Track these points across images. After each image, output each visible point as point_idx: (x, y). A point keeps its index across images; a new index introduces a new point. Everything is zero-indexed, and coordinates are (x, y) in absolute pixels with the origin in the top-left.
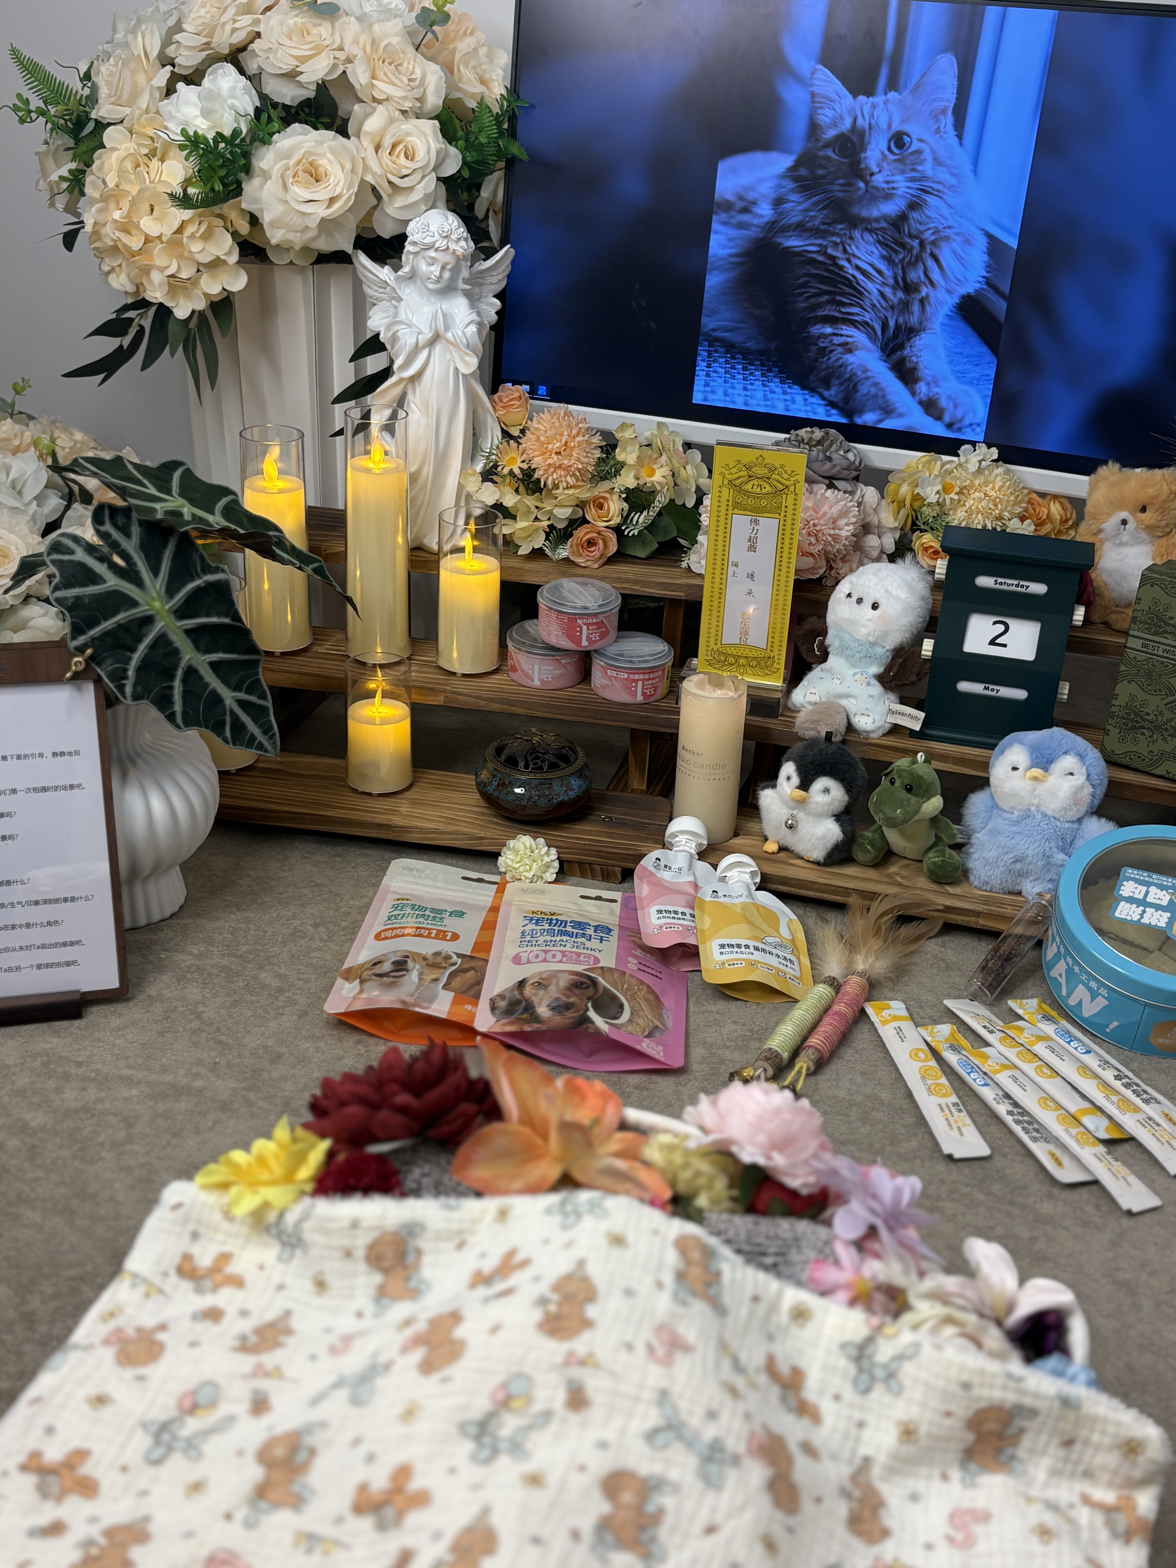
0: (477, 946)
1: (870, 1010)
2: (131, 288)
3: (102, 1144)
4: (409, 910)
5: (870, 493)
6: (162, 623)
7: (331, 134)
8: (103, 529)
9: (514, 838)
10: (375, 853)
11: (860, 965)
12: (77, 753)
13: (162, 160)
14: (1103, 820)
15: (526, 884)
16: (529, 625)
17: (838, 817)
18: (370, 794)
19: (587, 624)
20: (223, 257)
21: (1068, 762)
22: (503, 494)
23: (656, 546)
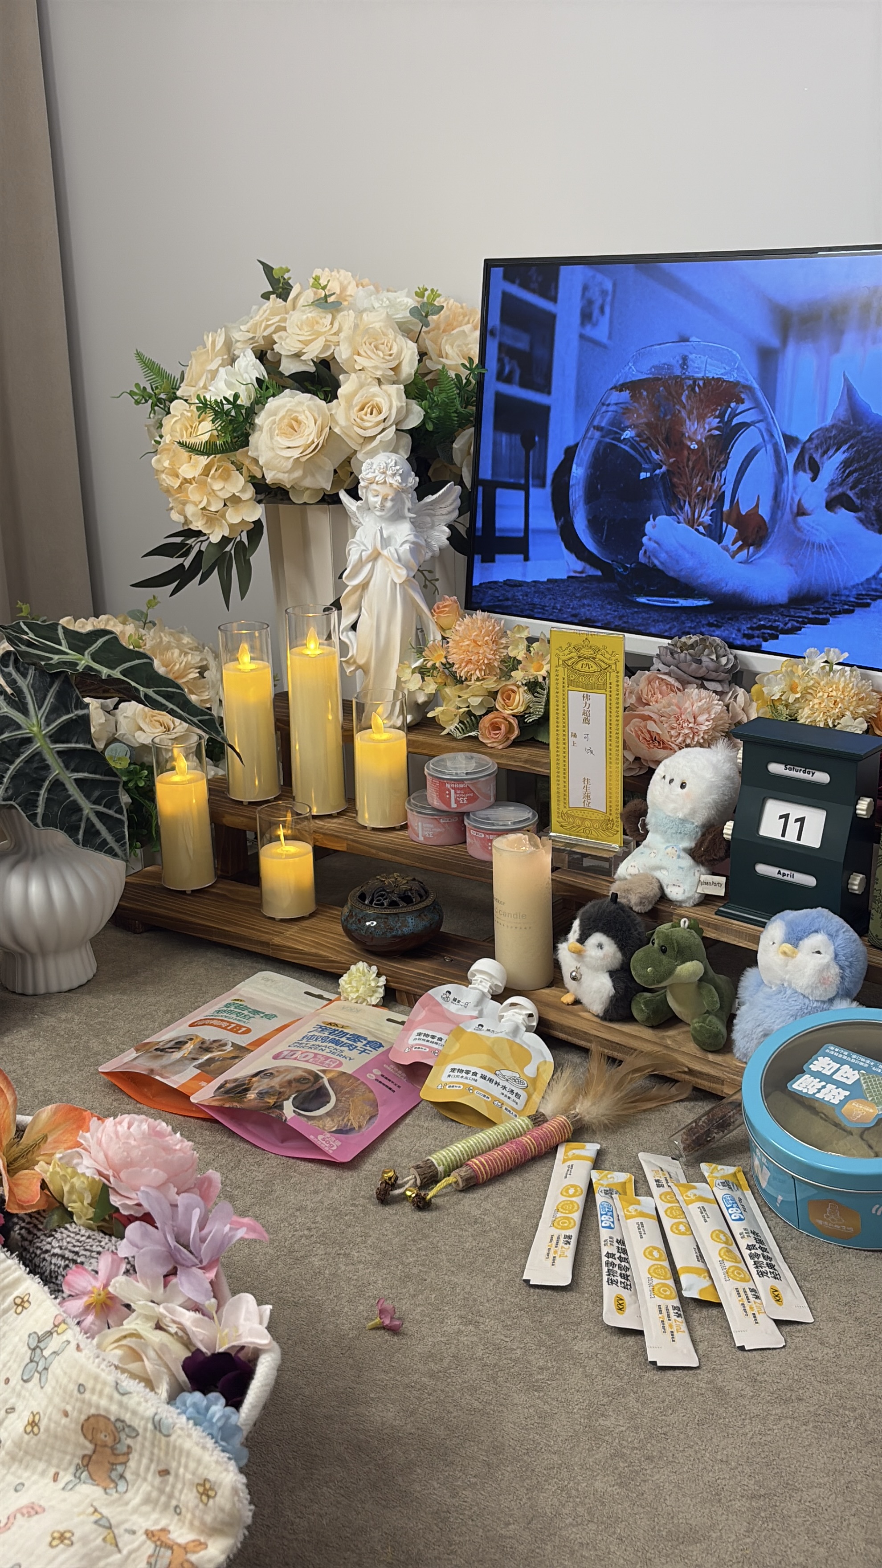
0: (254, 1042)
1: (559, 1151)
4: (234, 1008)
5: (741, 694)
6: (39, 744)
11: (577, 1108)
14: (855, 1004)
15: (352, 1004)
17: (612, 974)
18: (273, 919)
19: (454, 789)
20: (237, 494)
21: (817, 940)
22: (426, 683)
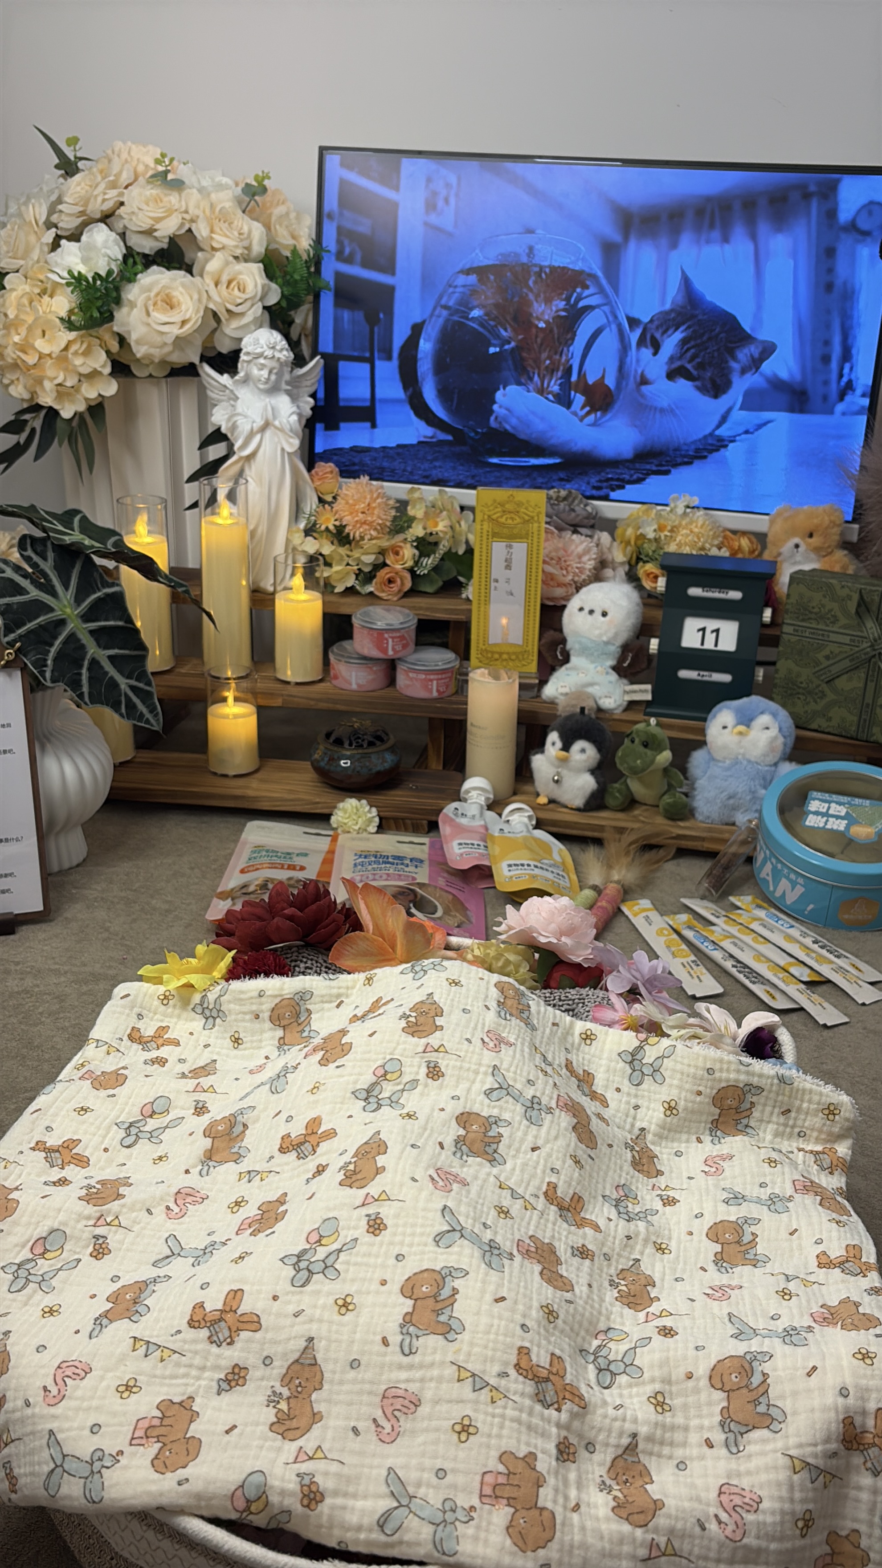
0: (319, 875)
1: (625, 909)
2: (26, 396)
3: (41, 1013)
4: (264, 853)
5: (605, 537)
6: (72, 625)
7: (182, 273)
8: (25, 553)
9: (343, 801)
10: (233, 820)
11: (616, 877)
12: (9, 725)
13: (51, 296)
14: (794, 764)
15: (354, 835)
16: (346, 644)
17: (593, 772)
18: (225, 776)
19: (393, 638)
20: (99, 370)
21: (764, 719)
22: (321, 546)
23: (440, 583)
